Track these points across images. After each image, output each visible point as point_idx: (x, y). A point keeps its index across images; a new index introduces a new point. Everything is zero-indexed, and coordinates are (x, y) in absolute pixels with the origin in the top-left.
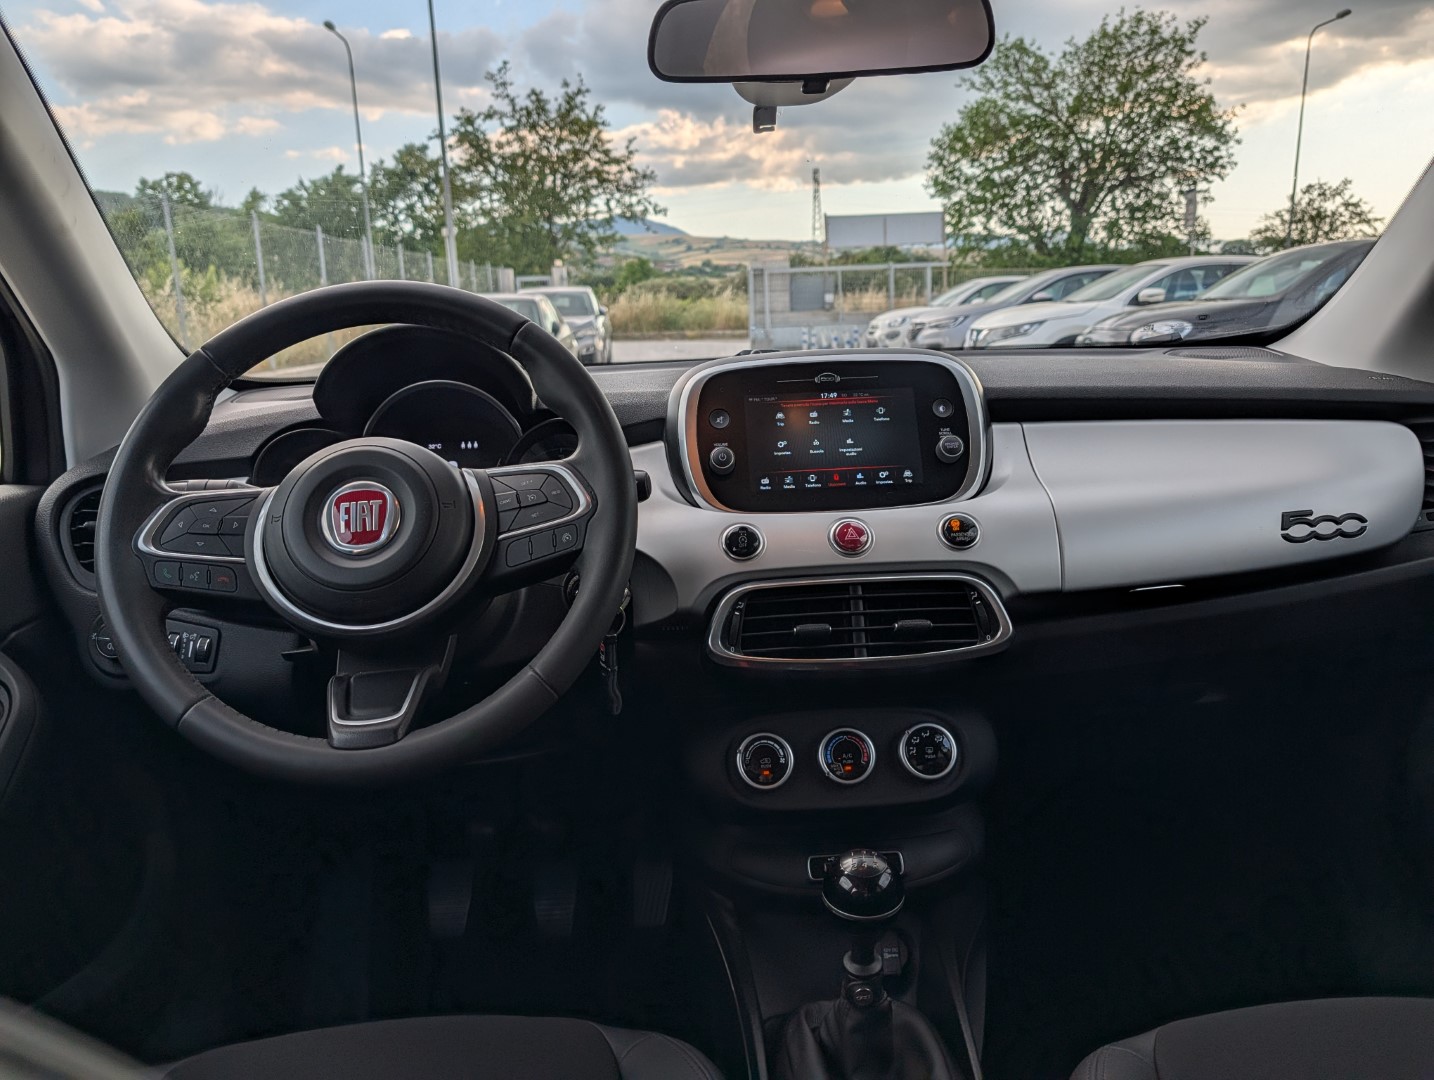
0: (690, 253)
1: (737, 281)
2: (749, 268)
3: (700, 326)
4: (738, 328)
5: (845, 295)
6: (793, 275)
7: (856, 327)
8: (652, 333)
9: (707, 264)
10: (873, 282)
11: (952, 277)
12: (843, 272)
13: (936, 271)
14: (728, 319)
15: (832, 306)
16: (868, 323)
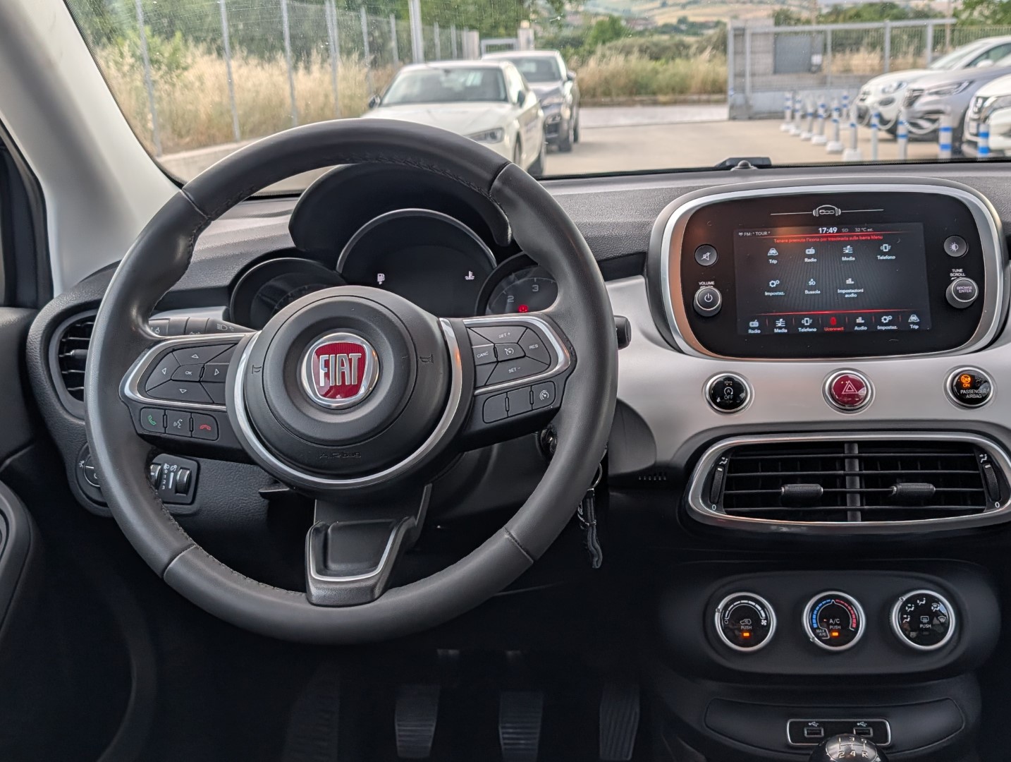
0: (666, 9)
1: (714, 39)
2: (729, 27)
3: (673, 90)
4: (714, 92)
5: (834, 56)
6: (777, 35)
7: (845, 93)
8: (622, 99)
9: (682, 20)
10: (866, 41)
11: (956, 33)
12: (834, 32)
13: (938, 28)
14: (704, 83)
15: (819, 68)
16: (859, 88)
